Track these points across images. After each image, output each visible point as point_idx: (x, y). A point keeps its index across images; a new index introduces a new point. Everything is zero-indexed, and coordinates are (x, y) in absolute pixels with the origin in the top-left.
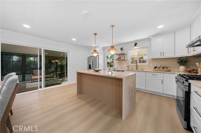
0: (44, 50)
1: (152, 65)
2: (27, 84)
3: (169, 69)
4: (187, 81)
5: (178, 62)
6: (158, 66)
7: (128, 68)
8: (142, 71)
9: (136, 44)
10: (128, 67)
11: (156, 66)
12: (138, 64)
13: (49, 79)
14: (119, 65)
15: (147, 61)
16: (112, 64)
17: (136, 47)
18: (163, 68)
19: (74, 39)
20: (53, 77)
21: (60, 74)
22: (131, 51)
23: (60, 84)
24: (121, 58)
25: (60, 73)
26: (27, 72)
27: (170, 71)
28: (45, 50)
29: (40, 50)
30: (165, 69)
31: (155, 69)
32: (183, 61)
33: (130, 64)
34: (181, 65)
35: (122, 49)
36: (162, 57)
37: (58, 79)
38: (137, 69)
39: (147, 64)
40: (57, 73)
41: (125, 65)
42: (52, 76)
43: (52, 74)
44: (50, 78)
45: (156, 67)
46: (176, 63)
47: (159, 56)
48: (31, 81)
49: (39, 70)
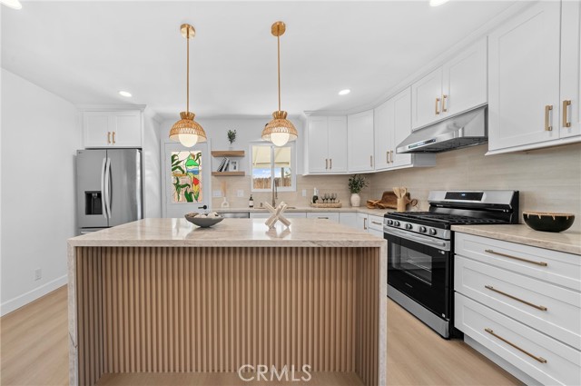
1: (304, 192)
7: (251, 203)
10: (251, 199)
11: (315, 194)
15: (293, 182)
16: (194, 188)
22: (254, 148)
24: (231, 169)
31: (314, 202)
33: (252, 188)
35: (232, 137)
36: (329, 172)
39: (292, 188)
41: (241, 193)
45: (317, 198)
47: (322, 170)
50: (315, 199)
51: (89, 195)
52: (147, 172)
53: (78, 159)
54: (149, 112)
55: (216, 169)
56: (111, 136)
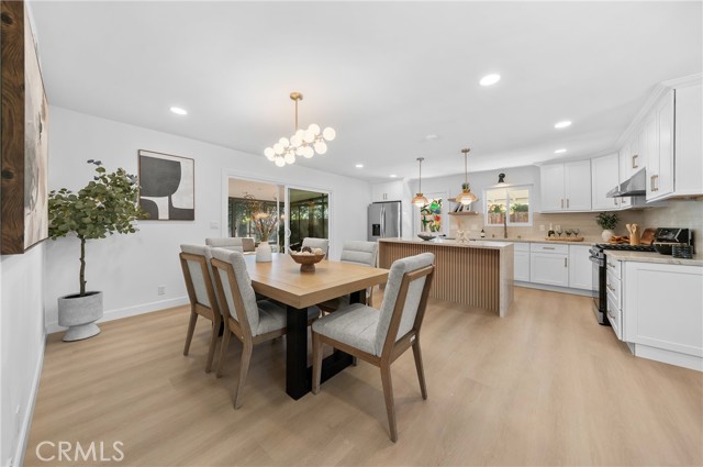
0: (289, 189)
1: (542, 227)
3: (579, 237)
4: (601, 251)
5: (599, 222)
6: (557, 229)
7: (483, 234)
8: (520, 240)
9: (502, 178)
10: (483, 231)
11: (551, 229)
12: (508, 224)
14: (459, 225)
15: (530, 219)
16: (436, 223)
17: (501, 185)
18: (569, 234)
19: (360, 166)
22: (488, 192)
27: (582, 240)
28: (292, 189)
29: (282, 187)
30: (573, 237)
31: (549, 236)
32: (609, 220)
33: (487, 224)
34: (604, 228)
36: (566, 210)
38: (506, 236)
39: (530, 224)
41: (475, 227)
45: (553, 232)
46: (594, 222)
47: (557, 208)
50: (551, 233)
51: (374, 226)
52: (404, 213)
53: (369, 209)
54: (406, 179)
55: (452, 210)
56: (385, 195)
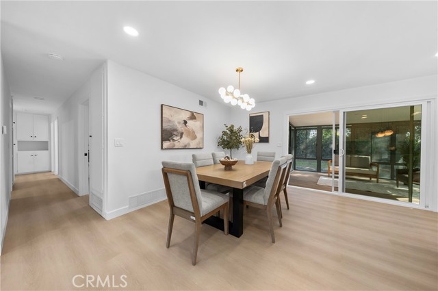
0: (344, 112)
2: (322, 178)
13: (368, 179)
20: (376, 176)
21: (400, 172)
23: (394, 198)
25: (401, 167)
26: (323, 158)
28: (347, 112)
37: (393, 184)
40: (396, 167)
42: (375, 174)
43: (375, 169)
44: (371, 176)
48: (327, 175)
49: (333, 155)
